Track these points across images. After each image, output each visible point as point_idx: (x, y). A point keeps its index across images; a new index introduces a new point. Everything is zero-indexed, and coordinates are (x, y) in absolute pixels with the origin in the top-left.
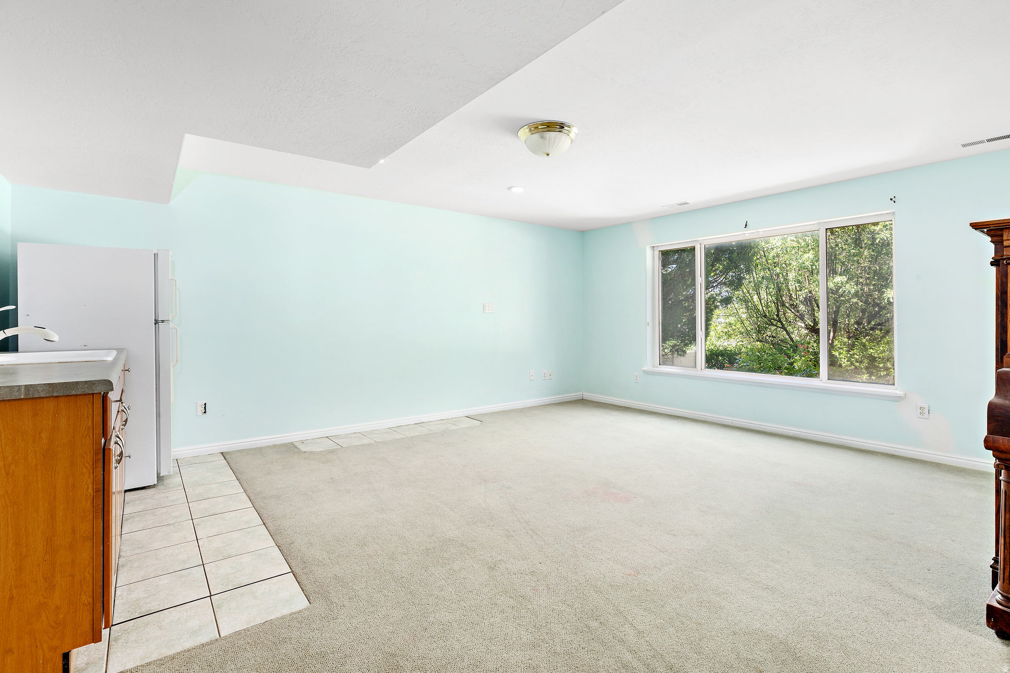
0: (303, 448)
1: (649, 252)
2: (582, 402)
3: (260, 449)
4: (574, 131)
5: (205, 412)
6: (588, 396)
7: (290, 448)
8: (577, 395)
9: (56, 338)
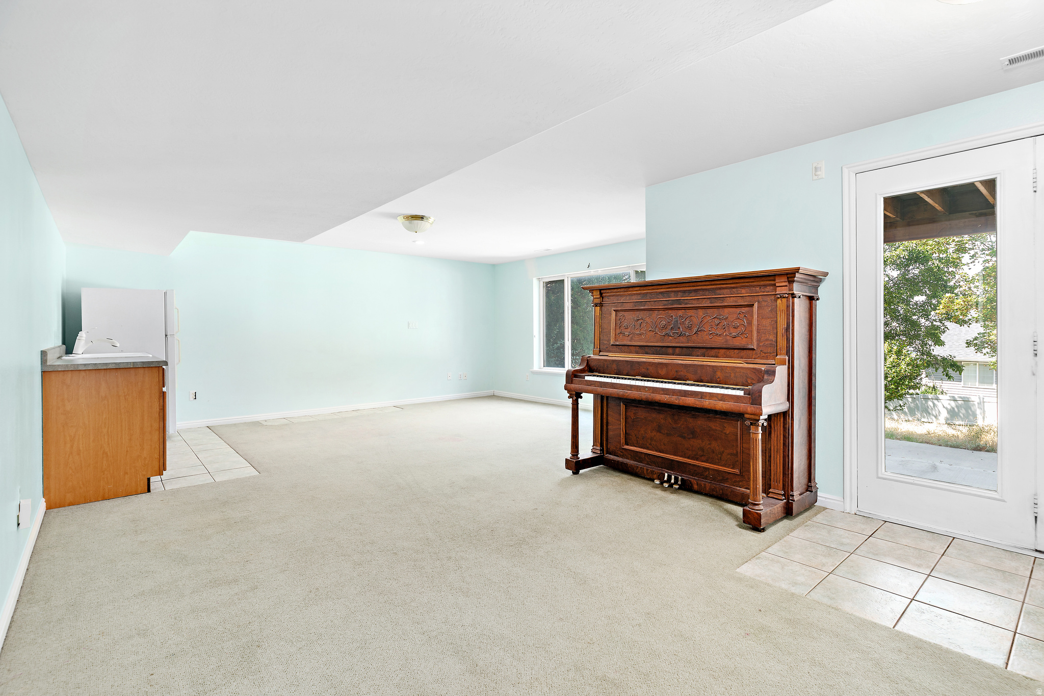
0: (265, 423)
1: (535, 282)
2: (493, 397)
3: (235, 424)
4: (431, 220)
5: (195, 398)
6: (498, 393)
7: (257, 424)
8: (490, 392)
9: (118, 345)
